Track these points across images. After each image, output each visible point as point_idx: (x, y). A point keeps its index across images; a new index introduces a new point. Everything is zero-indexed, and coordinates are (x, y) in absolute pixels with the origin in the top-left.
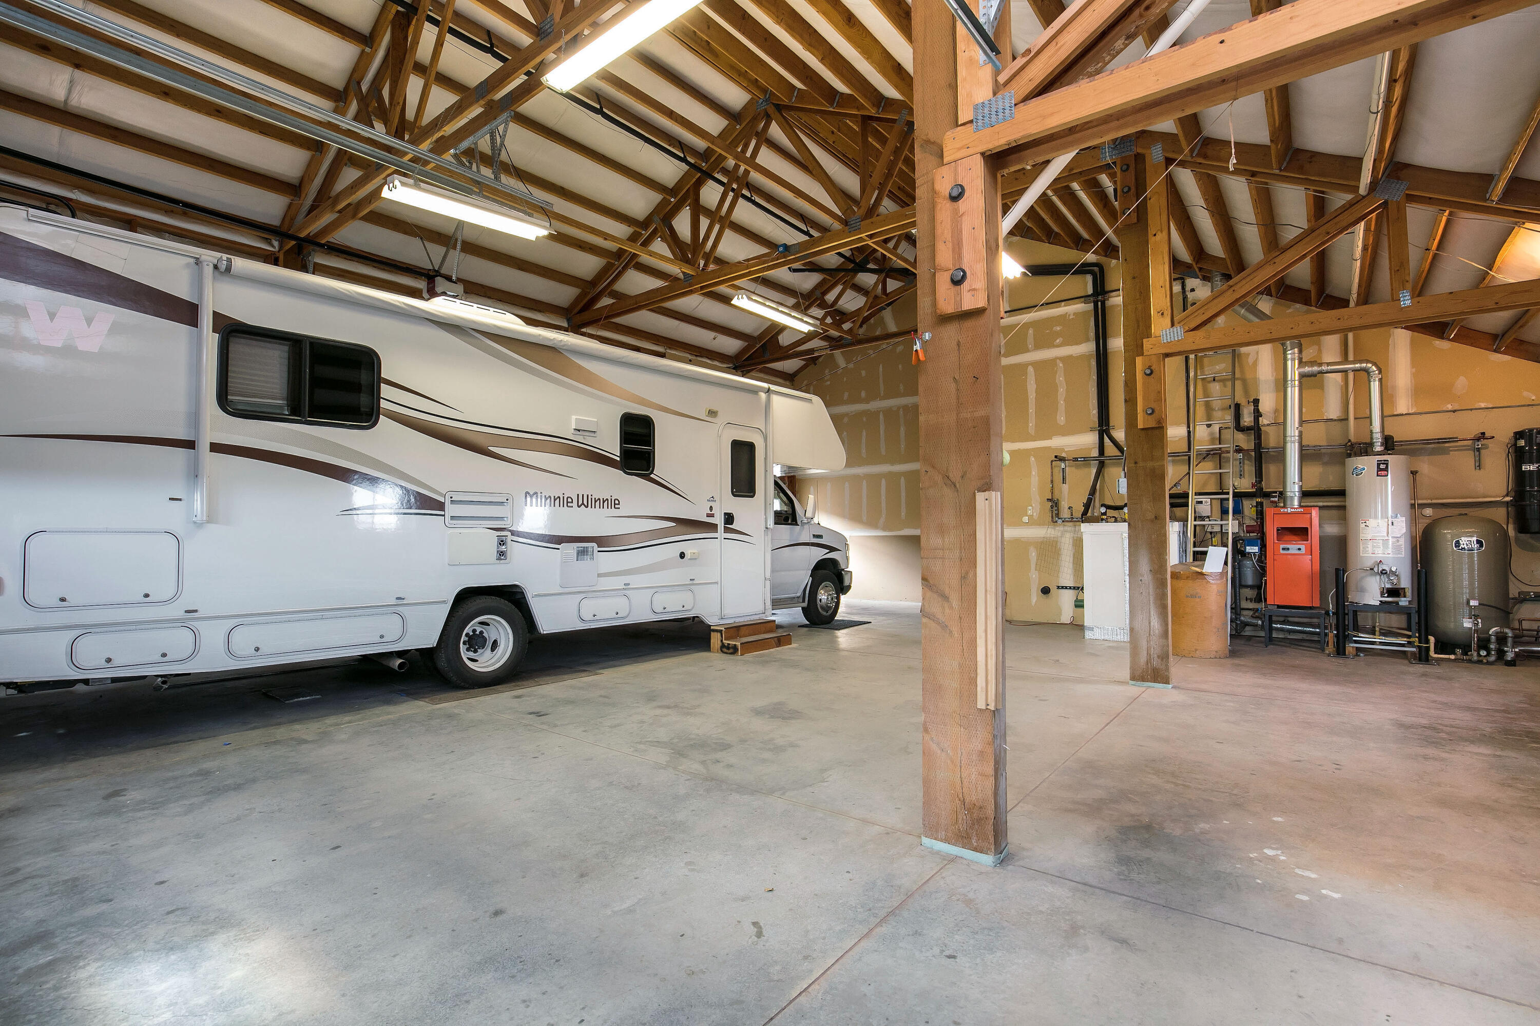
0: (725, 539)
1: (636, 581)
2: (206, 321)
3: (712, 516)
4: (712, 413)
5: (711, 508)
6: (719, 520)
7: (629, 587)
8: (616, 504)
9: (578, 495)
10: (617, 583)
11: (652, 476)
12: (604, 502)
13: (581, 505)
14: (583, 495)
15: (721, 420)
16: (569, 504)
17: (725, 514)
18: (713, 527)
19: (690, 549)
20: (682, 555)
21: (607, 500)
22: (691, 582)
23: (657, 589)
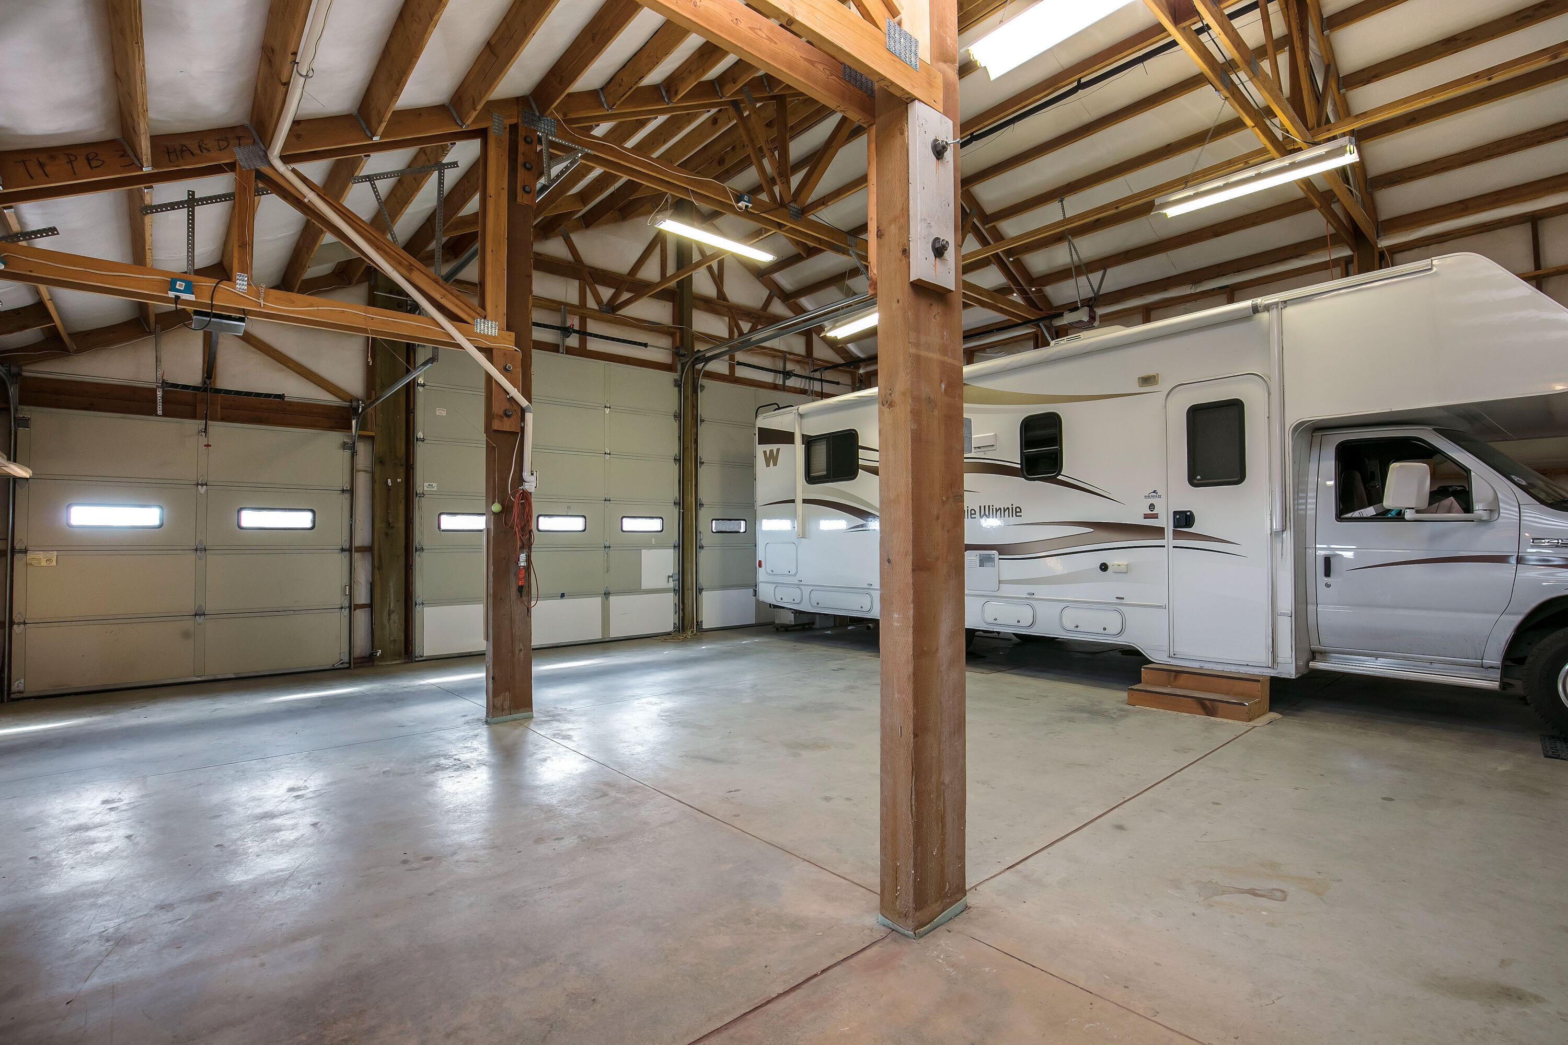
0: (1174, 547)
1: (1042, 591)
2: (798, 439)
3: (1155, 516)
4: (1147, 380)
5: (1152, 507)
6: (1165, 521)
7: (1033, 597)
8: (1017, 511)
9: (980, 507)
10: (1022, 591)
11: (1059, 477)
12: (1004, 511)
13: (983, 516)
14: (985, 506)
15: (1163, 386)
16: (972, 516)
17: (1175, 513)
18: (1158, 532)
19: (1115, 559)
20: (1104, 567)
21: (1008, 508)
22: (1118, 601)
23: (1068, 604)
